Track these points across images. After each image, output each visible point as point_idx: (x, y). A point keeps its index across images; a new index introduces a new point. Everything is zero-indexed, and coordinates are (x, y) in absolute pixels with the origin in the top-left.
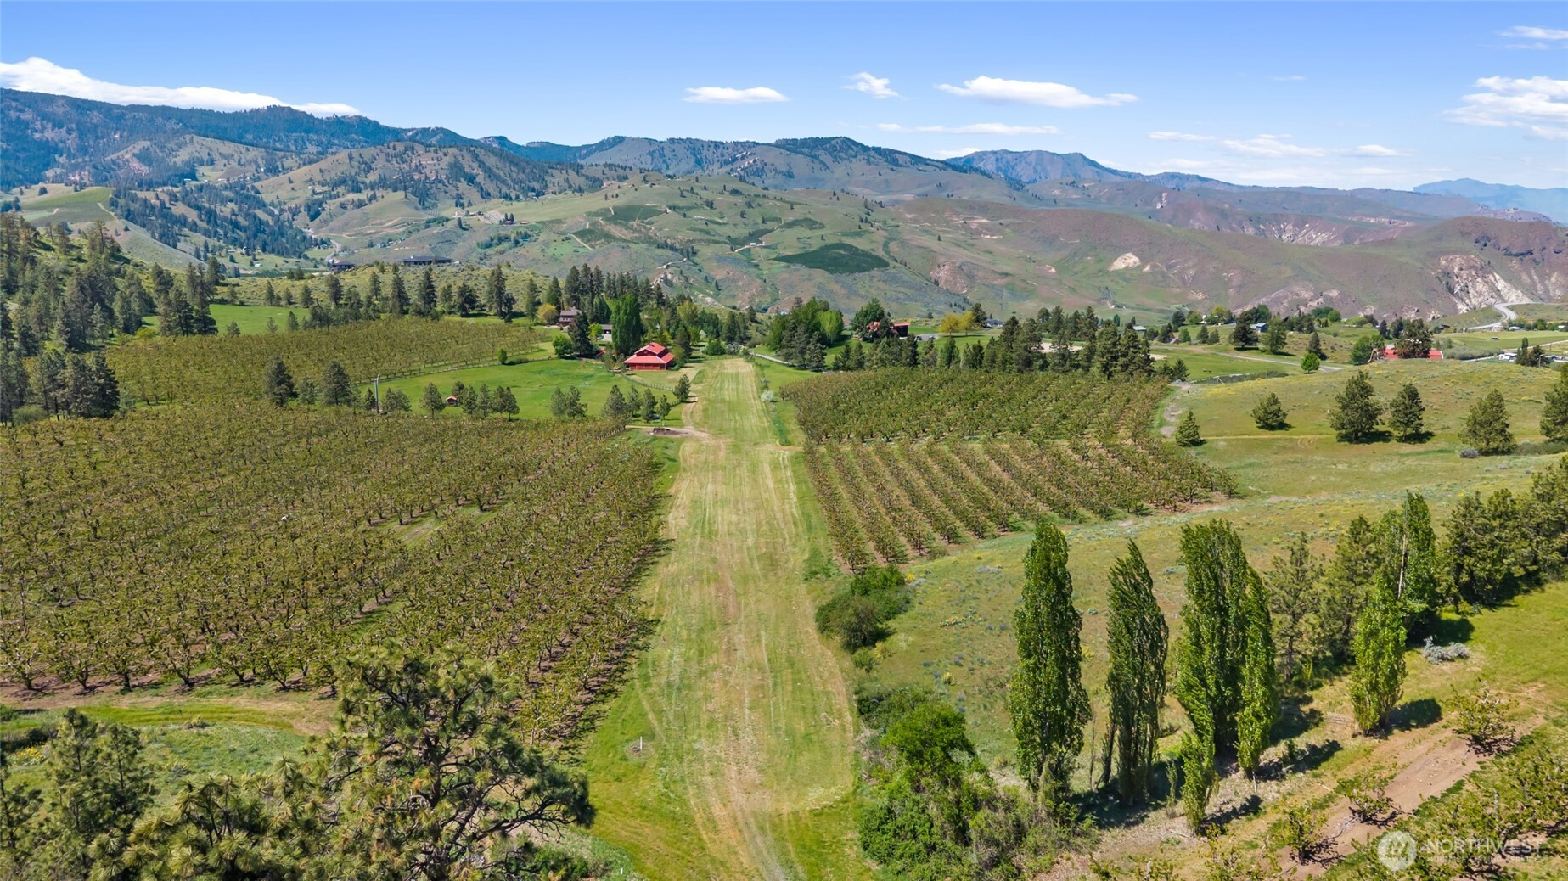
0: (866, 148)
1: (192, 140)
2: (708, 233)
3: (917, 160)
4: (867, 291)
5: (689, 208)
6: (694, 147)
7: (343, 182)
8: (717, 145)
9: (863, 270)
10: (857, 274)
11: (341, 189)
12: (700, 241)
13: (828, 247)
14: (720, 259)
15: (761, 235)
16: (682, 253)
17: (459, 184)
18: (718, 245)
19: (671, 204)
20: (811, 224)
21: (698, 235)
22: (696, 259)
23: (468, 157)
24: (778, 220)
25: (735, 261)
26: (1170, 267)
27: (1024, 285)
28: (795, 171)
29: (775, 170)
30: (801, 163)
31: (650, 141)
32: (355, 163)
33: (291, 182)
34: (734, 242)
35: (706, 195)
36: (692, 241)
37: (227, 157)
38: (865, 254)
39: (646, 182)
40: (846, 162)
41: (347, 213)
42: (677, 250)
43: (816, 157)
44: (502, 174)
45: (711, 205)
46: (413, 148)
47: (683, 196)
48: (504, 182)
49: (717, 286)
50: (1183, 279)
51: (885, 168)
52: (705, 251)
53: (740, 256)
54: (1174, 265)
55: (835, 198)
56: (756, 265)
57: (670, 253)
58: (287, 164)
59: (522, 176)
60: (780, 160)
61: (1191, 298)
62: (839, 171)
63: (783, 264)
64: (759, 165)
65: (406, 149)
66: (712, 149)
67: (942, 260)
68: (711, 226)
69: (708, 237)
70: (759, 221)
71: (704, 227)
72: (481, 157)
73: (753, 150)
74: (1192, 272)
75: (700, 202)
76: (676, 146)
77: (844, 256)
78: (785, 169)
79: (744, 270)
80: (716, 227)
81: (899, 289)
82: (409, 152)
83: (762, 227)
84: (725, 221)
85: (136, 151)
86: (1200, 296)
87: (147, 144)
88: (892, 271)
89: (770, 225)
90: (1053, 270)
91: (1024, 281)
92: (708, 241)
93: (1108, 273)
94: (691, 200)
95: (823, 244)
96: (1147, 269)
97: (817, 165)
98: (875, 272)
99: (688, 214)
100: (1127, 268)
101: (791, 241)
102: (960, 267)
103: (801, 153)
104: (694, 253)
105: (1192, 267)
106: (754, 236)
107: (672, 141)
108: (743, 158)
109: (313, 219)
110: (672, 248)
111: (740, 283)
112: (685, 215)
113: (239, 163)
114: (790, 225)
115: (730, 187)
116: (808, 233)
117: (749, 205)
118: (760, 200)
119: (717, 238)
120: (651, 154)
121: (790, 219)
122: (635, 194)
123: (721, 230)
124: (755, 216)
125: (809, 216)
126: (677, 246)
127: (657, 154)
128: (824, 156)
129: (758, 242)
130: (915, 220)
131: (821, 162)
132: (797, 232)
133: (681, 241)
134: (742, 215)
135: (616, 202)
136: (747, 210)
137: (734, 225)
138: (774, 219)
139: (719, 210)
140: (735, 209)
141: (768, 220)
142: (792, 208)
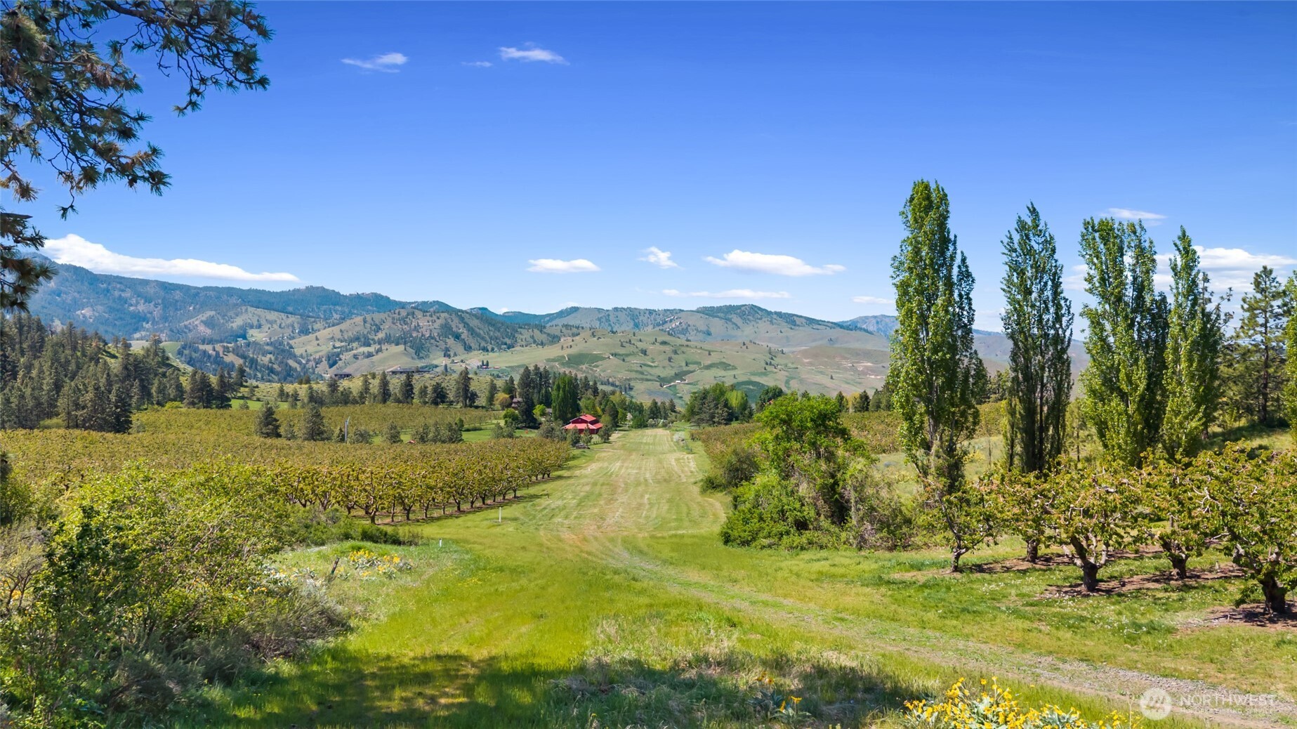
0: (769, 313)
1: (246, 310)
2: (642, 373)
3: (811, 321)
5: (627, 355)
6: (633, 314)
7: (357, 339)
8: (651, 312)
11: (355, 345)
12: (636, 379)
14: (651, 393)
15: (685, 375)
16: (621, 388)
17: (448, 340)
18: (649, 383)
19: (613, 352)
20: (725, 366)
21: (634, 375)
22: (632, 393)
23: (456, 320)
24: (698, 363)
25: (664, 394)
28: (712, 330)
29: (697, 330)
30: (717, 325)
31: (599, 310)
32: (368, 325)
33: (317, 339)
34: (663, 380)
35: (641, 345)
36: (629, 380)
37: (271, 322)
39: (594, 336)
40: (753, 323)
41: (358, 362)
42: (617, 386)
43: (730, 320)
44: (481, 332)
45: (644, 352)
46: (413, 313)
47: (622, 346)
48: (483, 338)
51: (785, 327)
52: (640, 387)
53: (668, 391)
55: (744, 347)
56: (681, 398)
58: (316, 327)
59: (498, 334)
60: (701, 323)
62: (748, 331)
64: (684, 326)
65: (408, 314)
66: (647, 315)
68: (644, 368)
69: (641, 376)
70: (684, 364)
71: (639, 369)
72: (466, 320)
73: (679, 315)
75: (636, 350)
76: (619, 314)
77: (753, 390)
78: (704, 328)
80: (648, 369)
82: (410, 317)
83: (685, 369)
84: (656, 364)
85: (204, 319)
87: (213, 313)
89: (691, 367)
92: (642, 379)
94: (629, 349)
95: (735, 381)
97: (730, 326)
99: (627, 359)
101: (710, 379)
103: (718, 317)
104: (631, 389)
106: (679, 376)
107: (616, 309)
108: (671, 321)
109: (331, 366)
110: (613, 385)
112: (624, 360)
113: (280, 327)
114: (708, 367)
115: (659, 339)
116: (723, 373)
117: (675, 352)
118: (684, 349)
119: (649, 377)
120: (599, 319)
121: (708, 362)
122: (585, 345)
123: (653, 371)
124: (680, 360)
125: (724, 360)
126: (617, 383)
127: (604, 320)
128: (736, 319)
129: (682, 380)
130: (811, 364)
131: (734, 323)
132: (714, 372)
133: (620, 381)
134: (670, 359)
135: (570, 351)
136: (673, 356)
137: (663, 367)
138: (695, 363)
139: (651, 356)
140: (663, 356)
141: (690, 363)
142: (710, 355)
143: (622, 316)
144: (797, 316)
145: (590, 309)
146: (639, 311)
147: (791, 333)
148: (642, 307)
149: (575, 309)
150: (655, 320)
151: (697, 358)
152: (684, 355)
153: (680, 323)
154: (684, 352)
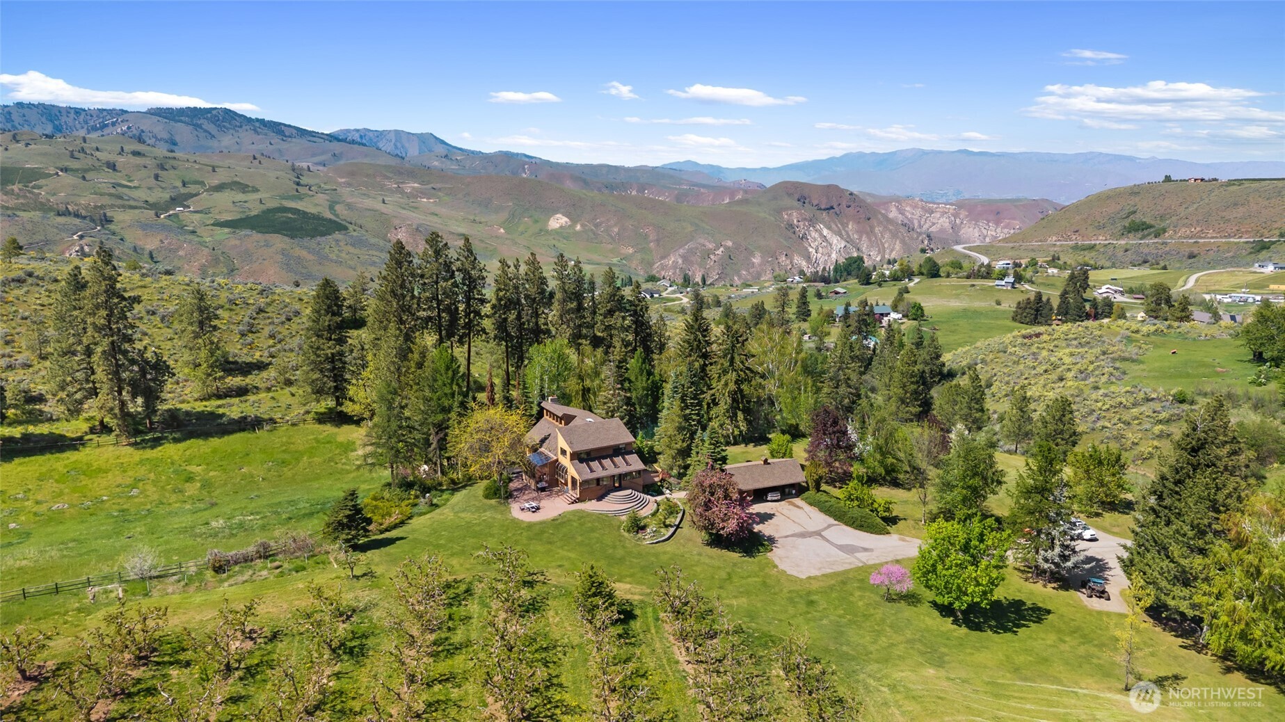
0: (249, 120)
2: (121, 198)
3: (302, 133)
4: (338, 256)
5: (86, 171)
9: (323, 234)
10: (319, 238)
12: (112, 206)
13: (269, 211)
14: (145, 227)
15: (186, 199)
16: (93, 220)
18: (137, 211)
19: (61, 165)
20: (244, 188)
21: (106, 201)
22: (112, 227)
24: (202, 183)
25: (164, 227)
26: (597, 226)
27: (483, 245)
28: (178, 139)
29: (155, 137)
30: (183, 132)
34: (157, 208)
35: (101, 156)
36: (102, 207)
38: (317, 218)
40: (231, 131)
42: (84, 218)
43: (200, 126)
45: (112, 166)
47: (72, 157)
49: (152, 258)
50: (610, 236)
51: (276, 139)
52: (122, 218)
53: (168, 222)
54: (601, 223)
55: (256, 162)
56: (194, 232)
57: (77, 221)
60: (159, 128)
61: (623, 251)
62: (227, 140)
63: (226, 230)
64: (136, 132)
67: (396, 222)
68: (120, 190)
69: (119, 202)
70: (179, 184)
71: (113, 191)
73: (125, 116)
74: (616, 230)
75: (97, 164)
77: (294, 220)
78: (165, 136)
79: (182, 238)
80: (126, 191)
81: (371, 252)
83: (183, 191)
84: (135, 183)
86: (631, 251)
88: (355, 234)
89: (192, 189)
90: (502, 230)
91: (482, 241)
92: (123, 206)
93: (547, 231)
94: (86, 161)
95: (263, 207)
96: (578, 227)
97: (202, 134)
98: (337, 235)
99: (88, 176)
100: (561, 227)
101: (226, 204)
102: (417, 229)
103: (181, 121)
104: (110, 221)
105: (615, 225)
106: (176, 200)
108: (114, 124)
110: (77, 215)
111: (181, 253)
112: (84, 178)
114: (220, 188)
116: (240, 197)
117: (162, 167)
119: (132, 203)
121: (216, 182)
123: (135, 194)
124: (172, 179)
125: (237, 179)
126: (84, 213)
128: (212, 128)
129: (184, 207)
130: (349, 185)
131: (206, 131)
132: (228, 195)
133: (86, 207)
134: (157, 177)
136: (161, 173)
137: (150, 189)
138: (196, 182)
139: (124, 172)
140: (144, 173)
141: (189, 183)
142: (214, 171)
144: (285, 125)
147: (284, 146)
151: (196, 176)
152: (176, 172)
153: (129, 128)
154: (174, 168)
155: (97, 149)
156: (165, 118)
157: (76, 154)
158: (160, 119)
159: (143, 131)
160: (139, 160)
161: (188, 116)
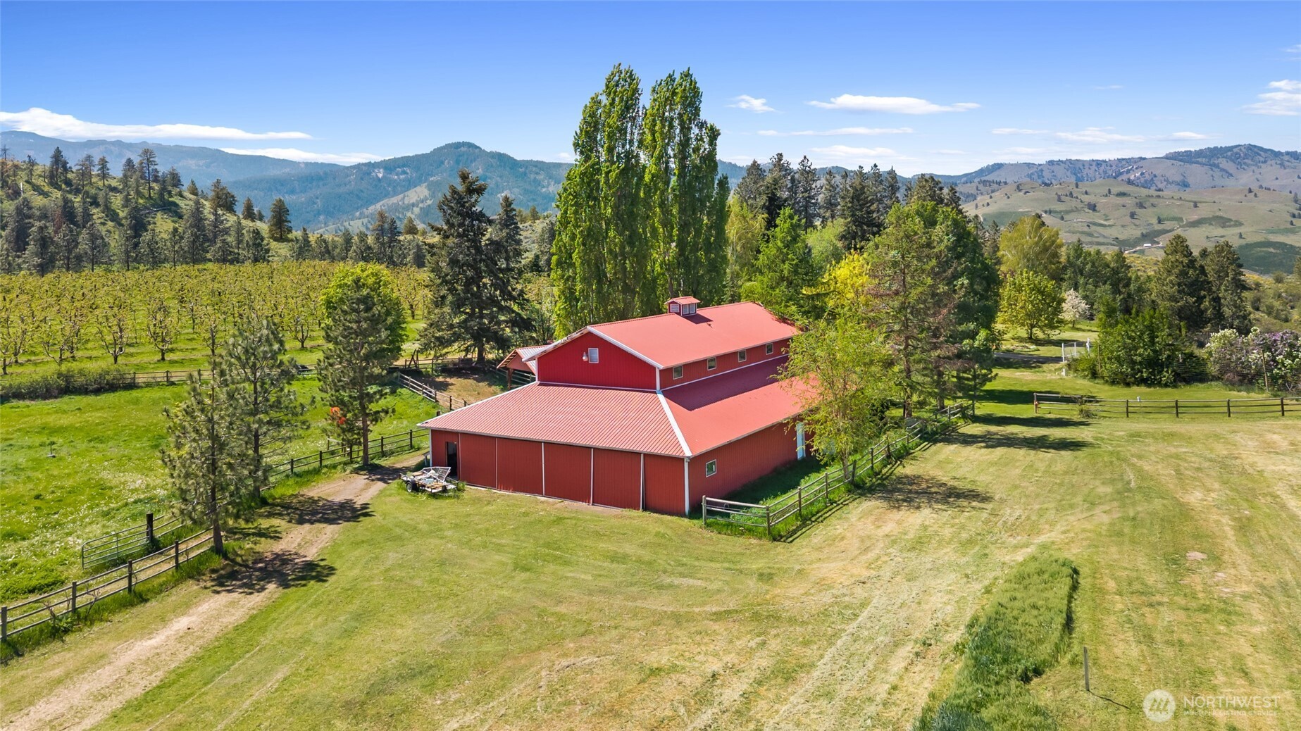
0: (1277, 154)
2: (1090, 235)
5: (1068, 212)
6: (1075, 167)
8: (1099, 163)
15: (1158, 236)
19: (1047, 208)
20: (1224, 222)
24: (1180, 219)
28: (1190, 180)
29: (1167, 181)
30: (1197, 173)
31: (1029, 165)
34: (1122, 243)
35: (1086, 199)
39: (1020, 190)
40: (1254, 167)
43: (1217, 166)
45: (1093, 207)
47: (1059, 200)
55: (1251, 195)
60: (1174, 173)
62: (1245, 177)
64: (1147, 177)
66: (1094, 167)
68: (1093, 228)
70: (1155, 221)
71: (1086, 229)
73: (1140, 164)
75: (1080, 205)
76: (1055, 168)
78: (1178, 178)
80: (1100, 229)
83: (1158, 227)
84: (1111, 222)
89: (1168, 225)
94: (1070, 204)
95: (1242, 242)
97: (1217, 173)
99: (1066, 217)
103: (1197, 163)
106: (1148, 237)
107: (1051, 163)
108: (1128, 172)
112: (1062, 218)
114: (1195, 224)
115: (1115, 190)
116: (1219, 231)
117: (1141, 206)
118: (1152, 200)
119: (1101, 240)
120: (1030, 176)
121: (1195, 217)
122: (1008, 201)
123: (1107, 232)
124: (1148, 216)
125: (1221, 214)
127: (1035, 177)
128: (1224, 164)
129: (1153, 242)
131: (1223, 170)
132: (1204, 230)
134: (1132, 215)
135: (987, 210)
136: (1138, 211)
137: (1123, 226)
138: (1174, 219)
139: (1103, 212)
140: (1123, 211)
141: (1164, 220)
142: (1196, 206)
143: (1060, 172)
145: (1017, 165)
146: (1083, 163)
148: (1086, 157)
149: (998, 166)
150: (1105, 172)
151: (1176, 212)
152: (1155, 210)
153: (1142, 174)
154: (1153, 205)
155: (1086, 193)
156: (1181, 161)
157: (1063, 198)
158: (1174, 162)
159: (1155, 176)
160: (1121, 200)
161: (1205, 157)
